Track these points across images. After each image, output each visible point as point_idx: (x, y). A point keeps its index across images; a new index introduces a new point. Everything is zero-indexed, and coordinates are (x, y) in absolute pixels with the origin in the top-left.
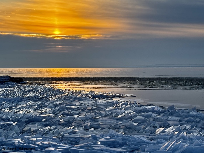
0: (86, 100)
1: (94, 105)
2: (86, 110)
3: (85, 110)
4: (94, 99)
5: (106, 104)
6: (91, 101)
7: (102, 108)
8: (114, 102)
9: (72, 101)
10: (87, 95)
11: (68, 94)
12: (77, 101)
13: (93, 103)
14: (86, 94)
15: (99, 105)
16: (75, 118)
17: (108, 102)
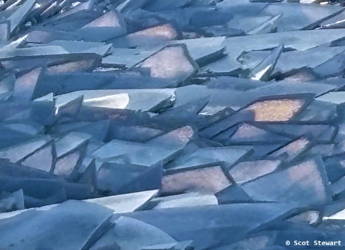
1: (336, 67)
9: (114, 39)
12: (165, 32)
13: (328, 55)
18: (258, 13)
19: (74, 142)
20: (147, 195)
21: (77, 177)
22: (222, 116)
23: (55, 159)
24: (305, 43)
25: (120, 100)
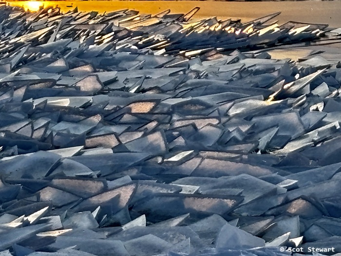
0: (135, 64)
1: (172, 86)
2: (127, 118)
3: (122, 115)
4: (176, 54)
5: (231, 80)
6: (161, 66)
7: (208, 107)
8: (273, 70)
9: (63, 72)
10: (146, 35)
11: (51, 32)
12: (88, 68)
13: (168, 80)
14: (137, 34)
15: (195, 87)
16: (59, 164)
17: (243, 71)
18: (134, 60)
19: (42, 122)
20: (78, 149)
21: (43, 139)
22: (115, 110)
23: (33, 130)
24: (156, 75)
25: (65, 102)
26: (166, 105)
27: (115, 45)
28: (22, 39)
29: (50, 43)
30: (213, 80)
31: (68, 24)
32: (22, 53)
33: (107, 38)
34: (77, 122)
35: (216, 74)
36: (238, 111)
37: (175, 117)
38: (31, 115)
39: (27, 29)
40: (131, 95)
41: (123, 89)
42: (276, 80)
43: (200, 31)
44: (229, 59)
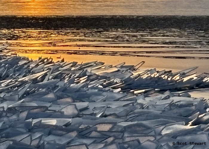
0: (101, 98)
1: (124, 114)
2: (94, 134)
3: (91, 132)
4: (128, 92)
5: (164, 111)
6: (118, 100)
7: (148, 128)
8: (192, 105)
9: (53, 101)
10: (109, 78)
11: (46, 75)
12: (69, 100)
13: (122, 109)
14: (102, 77)
15: (140, 114)
17: (171, 105)
18: (100, 95)
19: (38, 135)
21: (38, 146)
22: (86, 129)
23: (32, 141)
24: (114, 106)
25: (53, 122)
26: (120, 126)
27: (88, 85)
28: (26, 79)
29: (45, 81)
30: (152, 110)
31: (57, 70)
32: (26, 88)
33: (83, 80)
34: (61, 135)
35: (154, 106)
36: (168, 132)
37: (126, 135)
38: (31, 129)
39: (30, 72)
40: (97, 119)
41: (92, 114)
42: (194, 112)
43: (145, 77)
44: (163, 96)
